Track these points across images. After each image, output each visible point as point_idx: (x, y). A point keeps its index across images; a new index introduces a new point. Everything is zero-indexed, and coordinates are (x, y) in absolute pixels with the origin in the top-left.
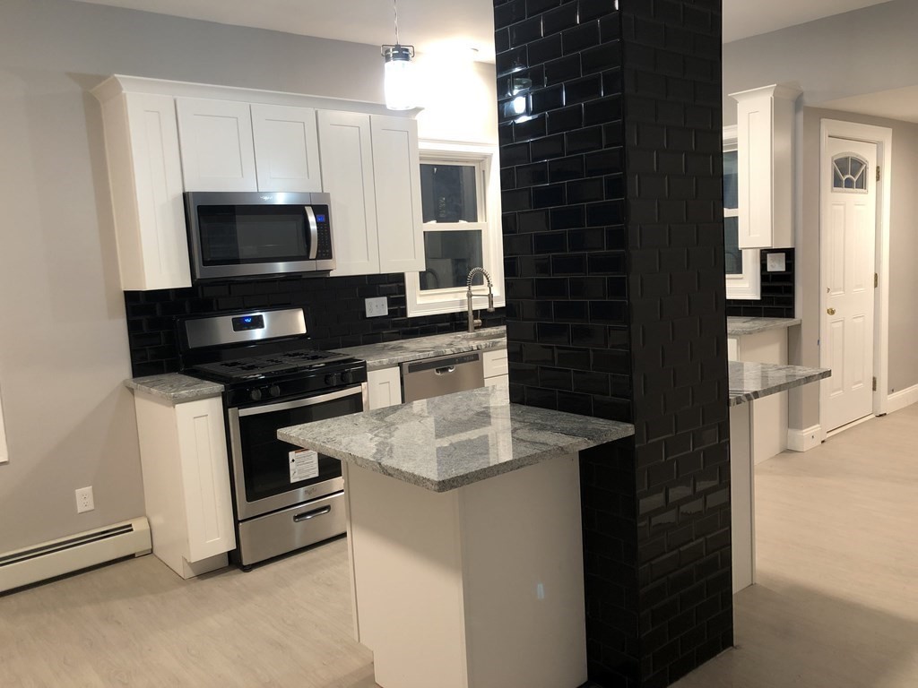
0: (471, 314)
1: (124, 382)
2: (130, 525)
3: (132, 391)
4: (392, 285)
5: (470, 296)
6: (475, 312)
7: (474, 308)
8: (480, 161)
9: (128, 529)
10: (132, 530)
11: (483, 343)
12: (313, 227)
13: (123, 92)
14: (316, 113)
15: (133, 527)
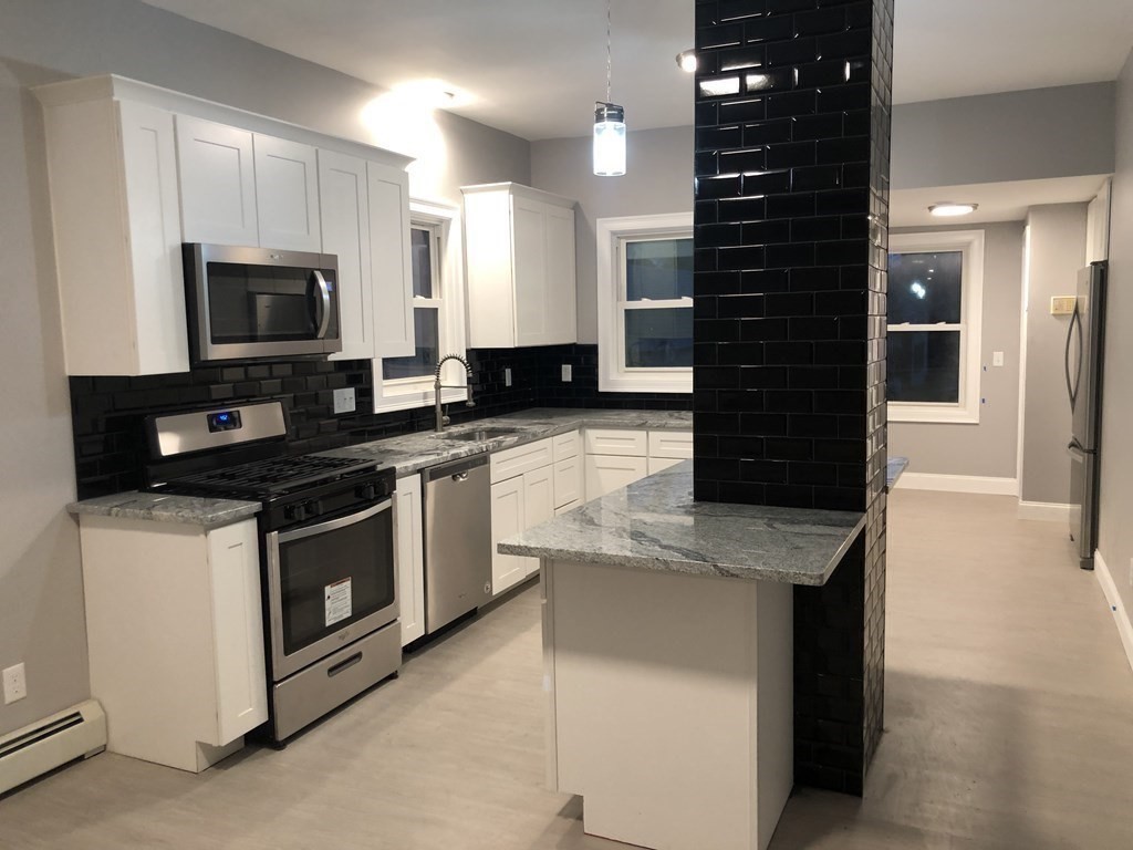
0: (439, 409)
1: (68, 507)
2: (78, 714)
3: (75, 517)
4: (357, 374)
5: (438, 387)
6: (443, 406)
7: (443, 401)
8: (434, 226)
9: (76, 719)
10: (81, 720)
11: (490, 443)
12: (326, 297)
13: (115, 98)
14: (317, 151)
15: (84, 716)
